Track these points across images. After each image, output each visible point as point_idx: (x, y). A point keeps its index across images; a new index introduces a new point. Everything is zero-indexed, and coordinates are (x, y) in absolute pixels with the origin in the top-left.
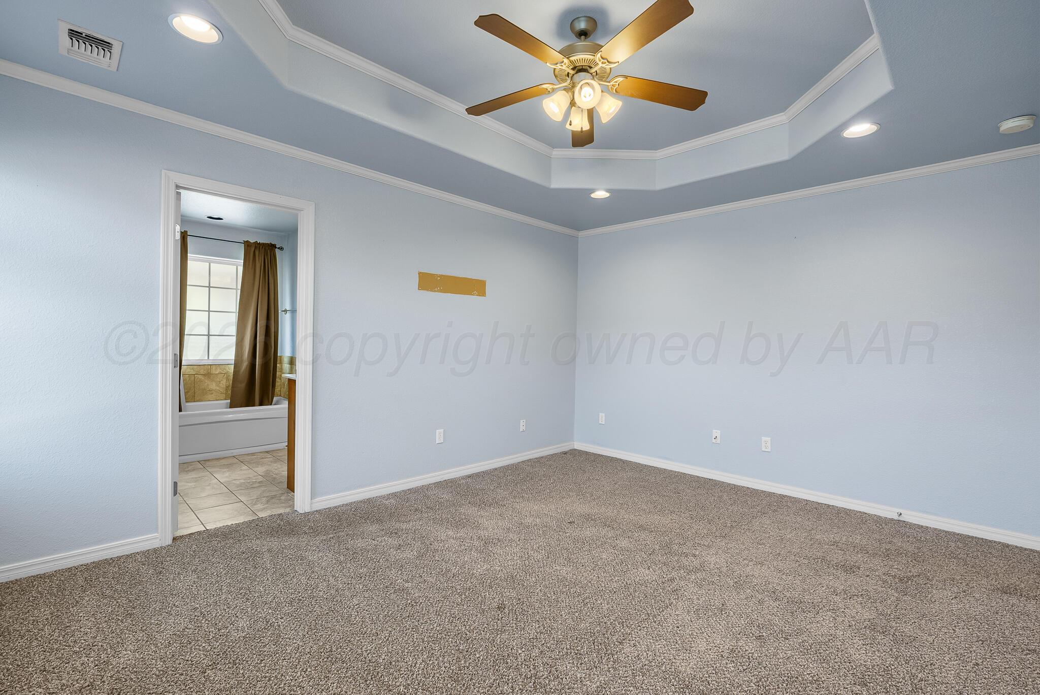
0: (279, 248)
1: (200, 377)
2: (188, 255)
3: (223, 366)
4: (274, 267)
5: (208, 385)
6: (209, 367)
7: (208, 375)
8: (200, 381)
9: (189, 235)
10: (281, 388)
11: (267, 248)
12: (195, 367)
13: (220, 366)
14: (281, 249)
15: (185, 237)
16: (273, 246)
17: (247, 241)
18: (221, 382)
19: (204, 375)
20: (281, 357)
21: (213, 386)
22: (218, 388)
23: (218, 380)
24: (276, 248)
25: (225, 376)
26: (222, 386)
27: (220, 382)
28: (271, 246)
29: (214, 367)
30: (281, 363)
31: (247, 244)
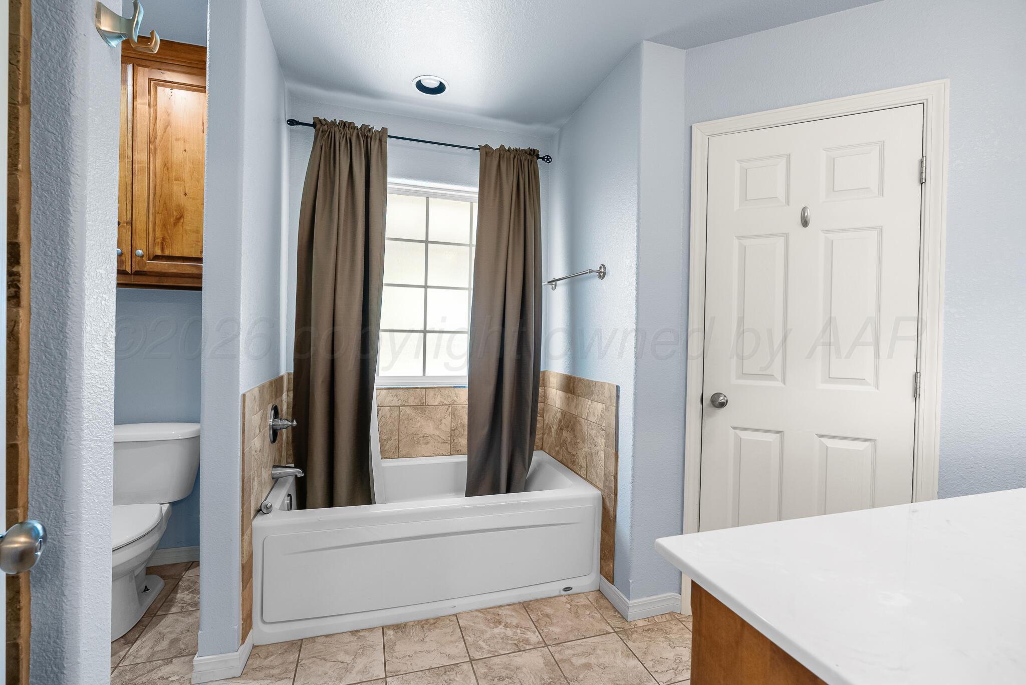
0: (543, 158)
1: (408, 410)
2: (390, 179)
3: (447, 391)
4: (535, 195)
5: (421, 426)
6: (424, 392)
7: (422, 407)
8: (409, 419)
9: (390, 137)
10: (543, 434)
11: (523, 158)
12: (401, 392)
13: (443, 390)
14: (548, 159)
15: (383, 139)
16: (533, 154)
17: (486, 146)
18: (443, 421)
19: (415, 407)
20: (544, 372)
21: (429, 428)
22: (437, 433)
23: (438, 417)
24: (538, 157)
25: (450, 410)
26: (445, 429)
27: (441, 420)
28: (530, 154)
29: (431, 393)
30: (544, 386)
31: (486, 151)
